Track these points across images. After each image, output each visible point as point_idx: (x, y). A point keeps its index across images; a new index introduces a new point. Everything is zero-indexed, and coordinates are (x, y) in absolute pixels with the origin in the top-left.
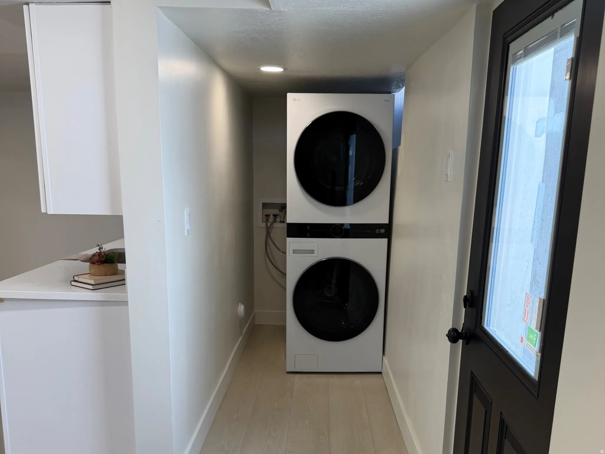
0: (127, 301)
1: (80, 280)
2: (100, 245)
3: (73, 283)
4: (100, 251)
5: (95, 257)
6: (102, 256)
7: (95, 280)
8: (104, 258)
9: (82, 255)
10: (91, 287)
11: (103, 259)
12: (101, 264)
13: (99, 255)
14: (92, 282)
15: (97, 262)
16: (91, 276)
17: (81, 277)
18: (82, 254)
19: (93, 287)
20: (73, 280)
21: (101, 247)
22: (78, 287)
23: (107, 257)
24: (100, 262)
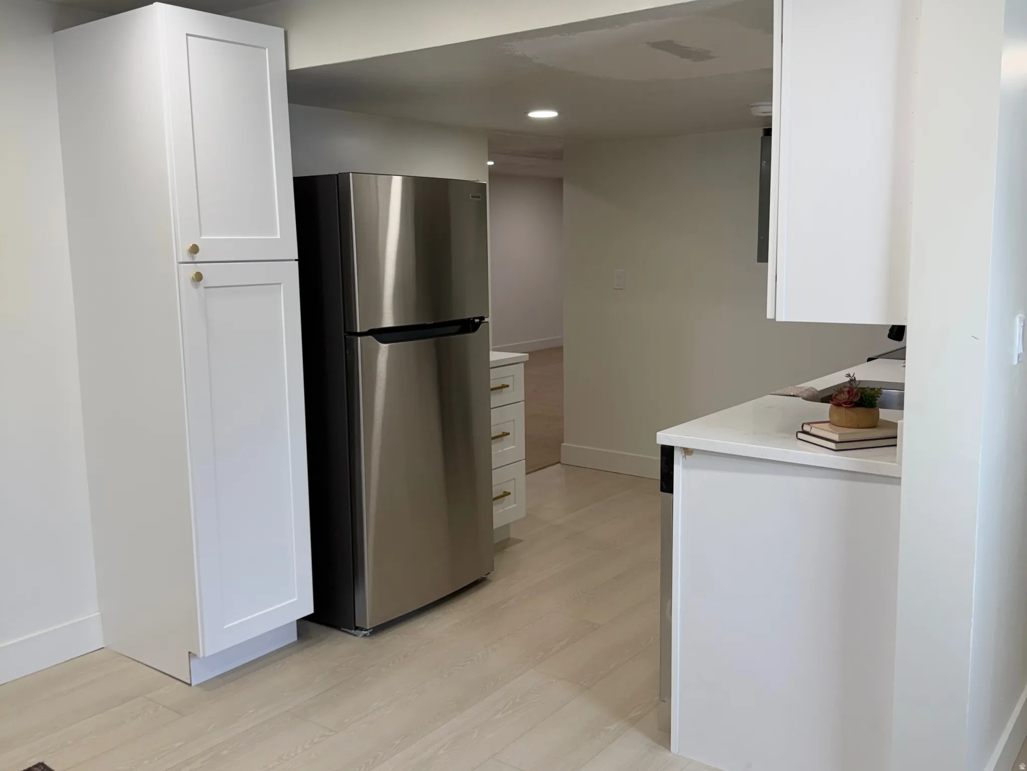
0: (899, 476)
1: (814, 431)
2: (851, 376)
3: (801, 436)
4: (851, 385)
5: (842, 395)
6: (854, 395)
7: (840, 435)
8: (859, 398)
9: (804, 389)
10: (832, 446)
11: (856, 400)
12: (851, 407)
13: (849, 392)
14: (836, 437)
15: (845, 403)
16: (831, 425)
17: (816, 427)
18: (802, 388)
19: (836, 446)
20: (801, 430)
21: (853, 378)
22: (808, 444)
23: (863, 395)
24: (850, 404)
